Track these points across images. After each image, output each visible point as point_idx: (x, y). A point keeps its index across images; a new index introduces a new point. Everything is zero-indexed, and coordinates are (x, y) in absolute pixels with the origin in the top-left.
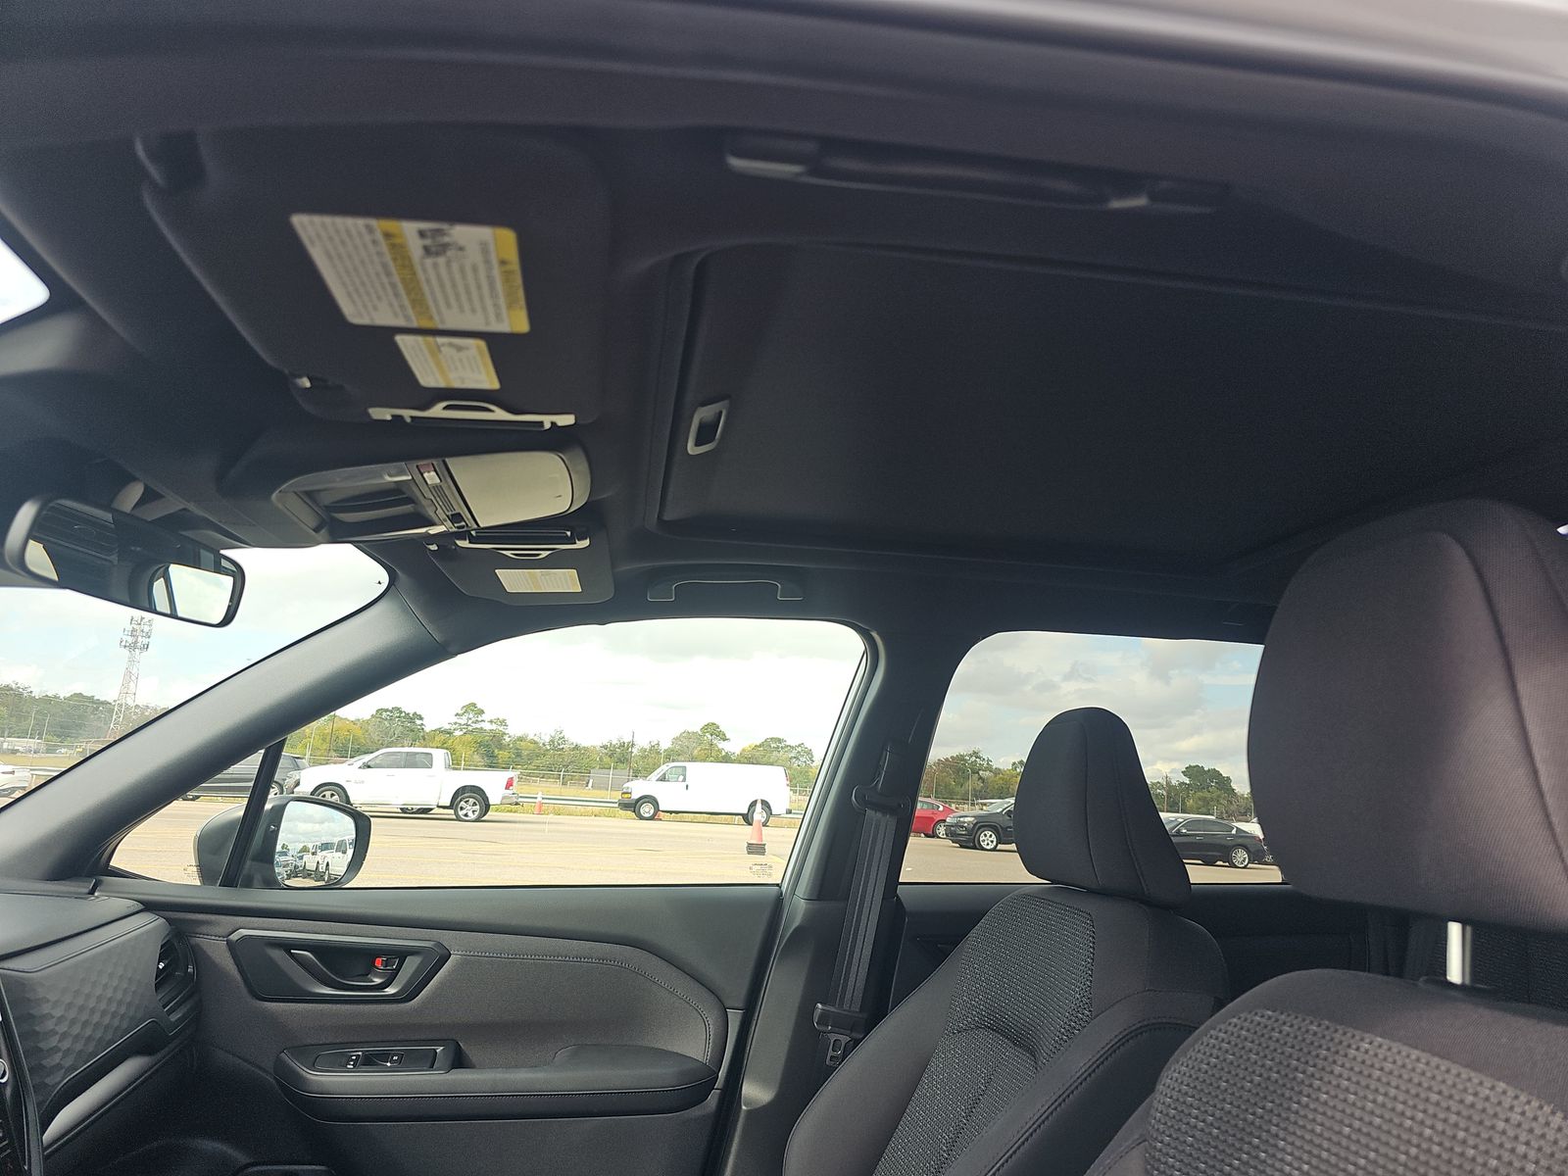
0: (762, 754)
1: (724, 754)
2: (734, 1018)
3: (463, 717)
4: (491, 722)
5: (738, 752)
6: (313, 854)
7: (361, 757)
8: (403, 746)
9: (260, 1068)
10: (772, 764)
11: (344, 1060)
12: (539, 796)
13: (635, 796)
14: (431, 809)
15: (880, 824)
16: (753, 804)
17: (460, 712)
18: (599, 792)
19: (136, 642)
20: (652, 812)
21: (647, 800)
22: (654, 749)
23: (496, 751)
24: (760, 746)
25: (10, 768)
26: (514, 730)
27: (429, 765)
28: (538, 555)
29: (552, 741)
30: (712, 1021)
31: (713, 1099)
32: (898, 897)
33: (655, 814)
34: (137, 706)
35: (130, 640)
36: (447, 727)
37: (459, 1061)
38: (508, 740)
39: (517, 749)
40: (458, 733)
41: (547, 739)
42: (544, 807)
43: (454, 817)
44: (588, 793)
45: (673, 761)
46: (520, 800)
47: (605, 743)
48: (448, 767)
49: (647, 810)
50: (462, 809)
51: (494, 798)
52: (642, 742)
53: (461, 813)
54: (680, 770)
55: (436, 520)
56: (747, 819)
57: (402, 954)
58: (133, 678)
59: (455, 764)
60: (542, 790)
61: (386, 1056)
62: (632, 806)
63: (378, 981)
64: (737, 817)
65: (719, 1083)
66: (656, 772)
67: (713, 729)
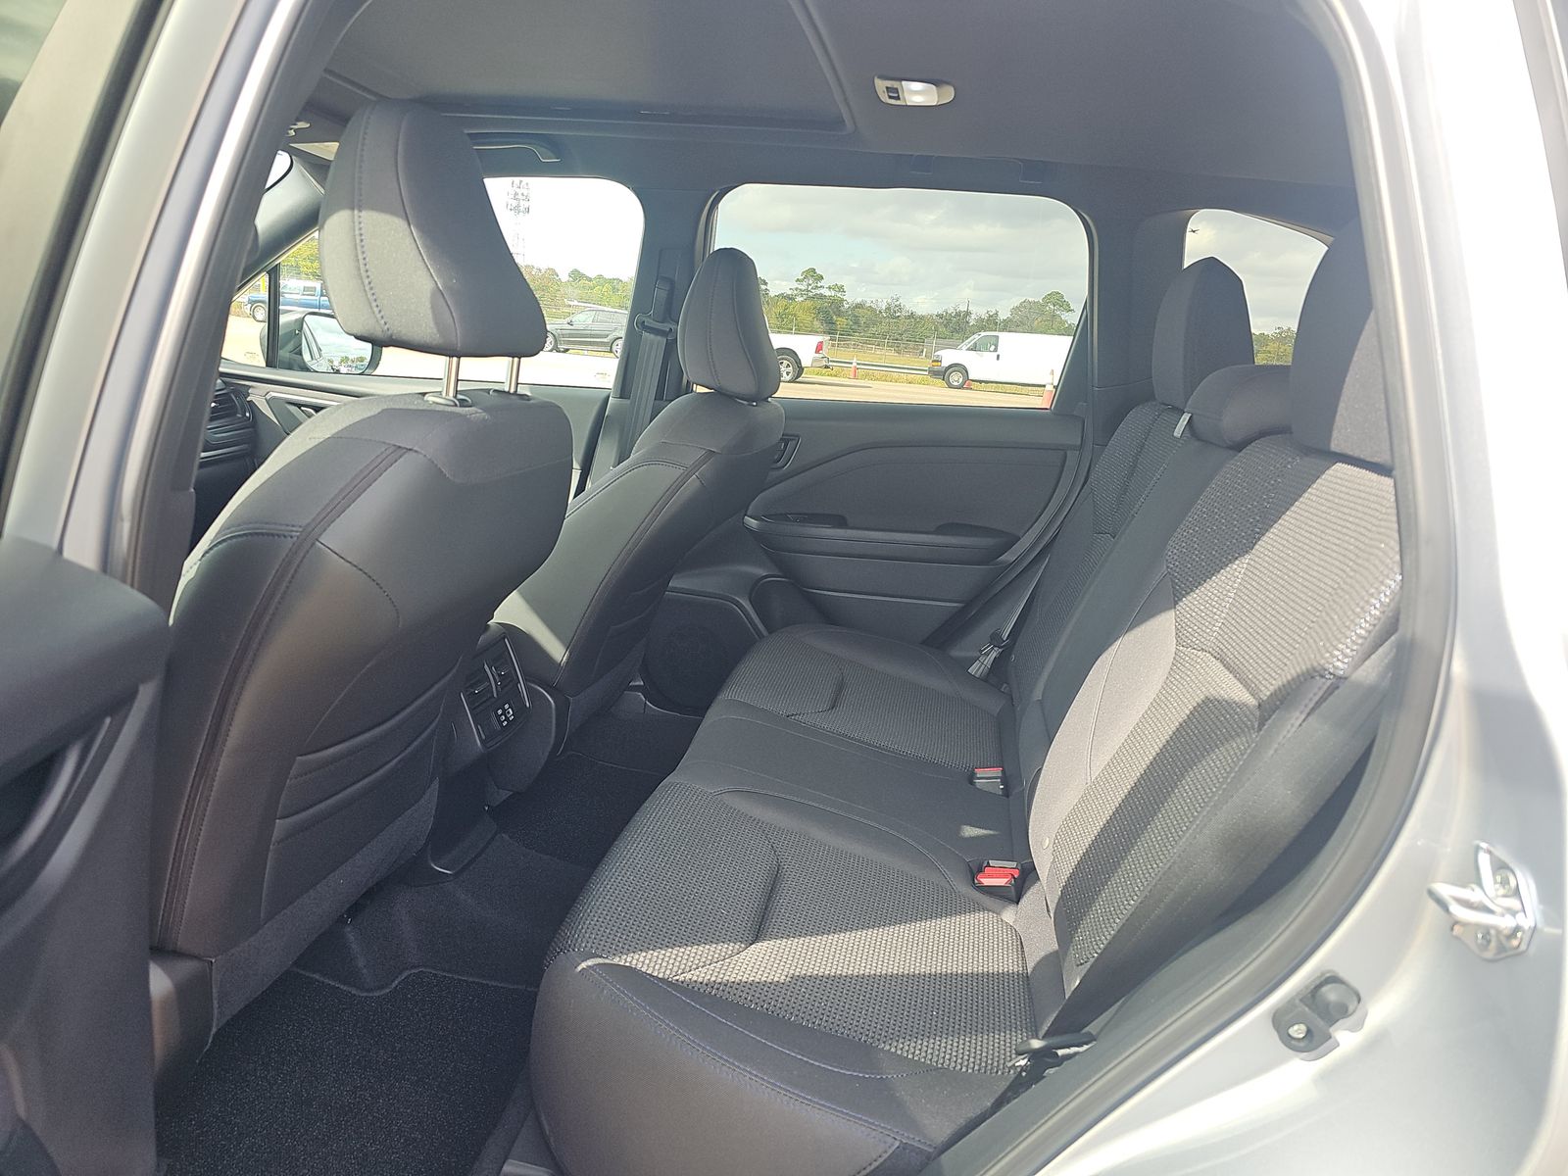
1: (1066, 325)
3: (804, 283)
4: (830, 288)
12: (855, 361)
13: (945, 363)
17: (801, 278)
18: (918, 360)
19: (519, 206)
20: (961, 380)
21: (956, 368)
22: (992, 319)
23: (835, 317)
26: (851, 298)
29: (888, 309)
33: (964, 383)
35: (515, 203)
36: (789, 292)
38: (846, 306)
39: (855, 316)
40: (799, 299)
41: (884, 306)
45: (986, 330)
46: (830, 363)
47: (941, 311)
49: (956, 378)
51: (806, 361)
54: (992, 340)
62: (942, 374)
66: (967, 342)
67: (1057, 300)
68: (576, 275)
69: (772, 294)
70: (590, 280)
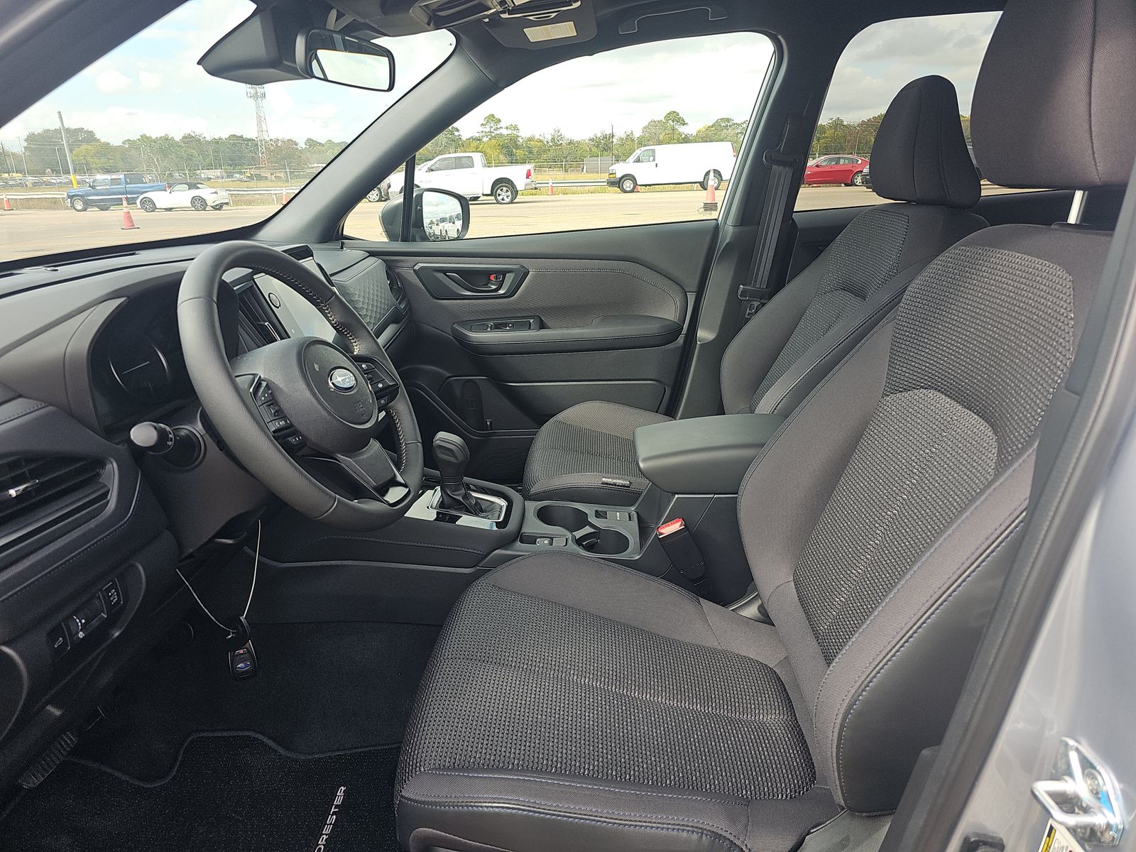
0: (712, 134)
1: (683, 136)
2: (691, 299)
3: (487, 126)
4: (507, 128)
5: (695, 134)
6: (437, 225)
7: (425, 163)
8: (450, 153)
9: (446, 333)
10: (722, 141)
11: (485, 328)
12: (550, 181)
13: (619, 175)
14: (479, 197)
15: (781, 174)
16: (708, 173)
17: (484, 123)
18: (592, 175)
19: (257, 93)
20: (632, 186)
21: (622, 181)
22: (629, 138)
23: (514, 150)
24: (712, 126)
25: (214, 190)
26: (524, 133)
27: (472, 166)
28: (549, 16)
29: (553, 139)
30: (678, 301)
31: (681, 340)
32: (793, 220)
33: (634, 188)
34: (271, 140)
36: (477, 135)
37: (542, 326)
38: (521, 141)
39: (529, 148)
40: (485, 139)
41: (549, 138)
42: (555, 190)
43: (495, 201)
44: (584, 176)
45: (644, 146)
46: (538, 185)
47: (592, 137)
48: (485, 166)
49: (628, 185)
50: (499, 195)
51: (520, 186)
52: (620, 133)
53: (499, 198)
54: (650, 153)
55: (492, 6)
56: (703, 185)
57: (504, 273)
58: (262, 119)
59: (488, 164)
60: (551, 177)
61: (506, 325)
62: (617, 183)
63: (494, 287)
64: (696, 185)
65: (684, 331)
66: (632, 156)
67: (675, 117)
68: (311, 143)
69: (464, 138)
70: (323, 145)
